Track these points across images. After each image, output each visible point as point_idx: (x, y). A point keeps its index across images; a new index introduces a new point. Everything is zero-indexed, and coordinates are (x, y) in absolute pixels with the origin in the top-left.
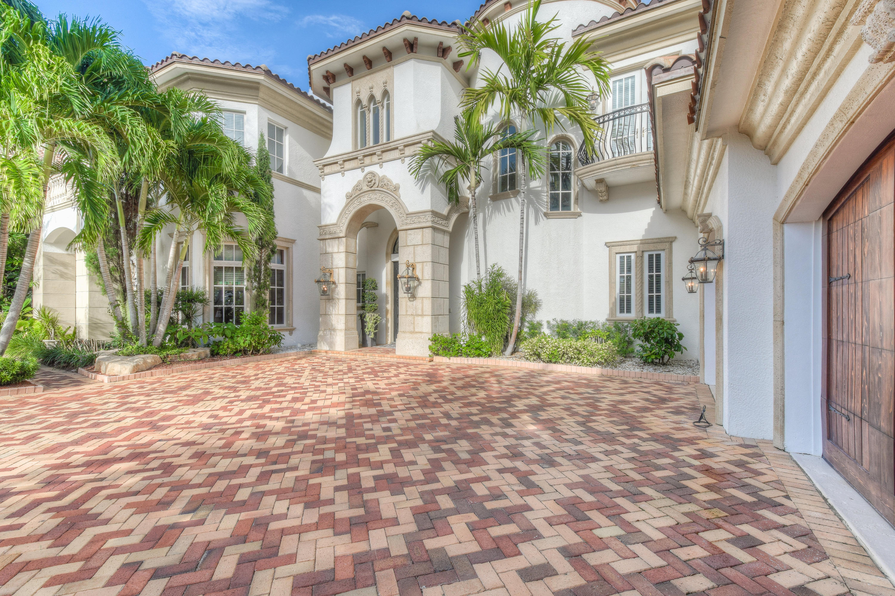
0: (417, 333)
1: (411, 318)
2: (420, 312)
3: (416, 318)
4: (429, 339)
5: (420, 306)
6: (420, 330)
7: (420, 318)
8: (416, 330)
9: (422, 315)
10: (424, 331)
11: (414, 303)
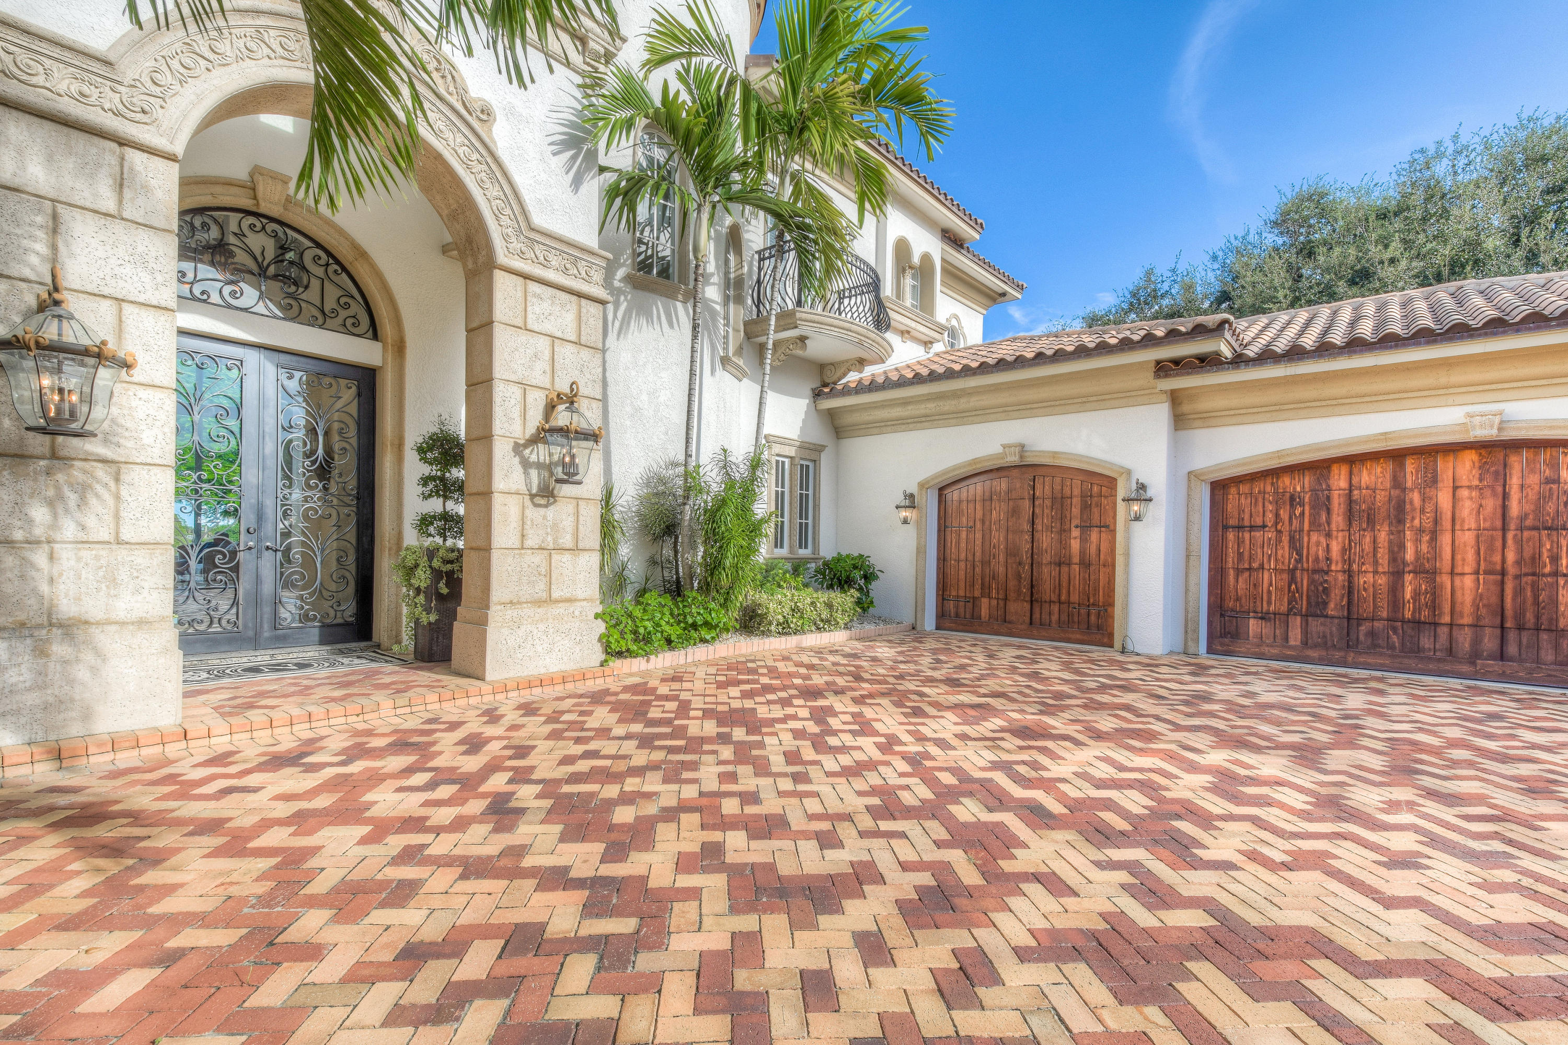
0: (557, 601)
1: (538, 559)
2: (567, 540)
3: (556, 557)
4: (597, 616)
5: (568, 523)
6: (566, 594)
7: (567, 557)
8: (556, 595)
9: (576, 549)
10: (580, 594)
11: (550, 512)
